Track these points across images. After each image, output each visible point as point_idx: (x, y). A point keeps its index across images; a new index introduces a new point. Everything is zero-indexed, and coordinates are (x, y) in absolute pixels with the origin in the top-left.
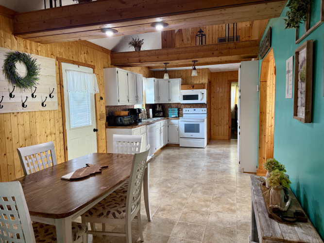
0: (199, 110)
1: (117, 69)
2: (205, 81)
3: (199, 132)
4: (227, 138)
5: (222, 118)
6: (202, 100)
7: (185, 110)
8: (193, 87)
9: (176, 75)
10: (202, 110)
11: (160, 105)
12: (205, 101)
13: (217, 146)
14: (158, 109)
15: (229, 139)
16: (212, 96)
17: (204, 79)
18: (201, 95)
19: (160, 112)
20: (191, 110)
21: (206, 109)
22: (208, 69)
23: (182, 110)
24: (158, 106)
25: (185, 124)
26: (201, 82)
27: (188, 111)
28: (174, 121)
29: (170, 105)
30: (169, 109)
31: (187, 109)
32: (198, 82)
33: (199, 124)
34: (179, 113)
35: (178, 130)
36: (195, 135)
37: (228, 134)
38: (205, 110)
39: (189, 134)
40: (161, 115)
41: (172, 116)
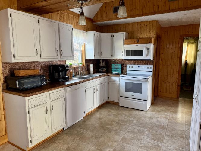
0: (144, 67)
1: (10, 10)
2: (153, 34)
3: (141, 93)
4: (175, 96)
5: (172, 75)
6: (146, 56)
7: (128, 67)
8: (138, 41)
9: (122, 29)
10: (148, 68)
11: (103, 60)
12: (151, 57)
13: (162, 108)
14: (101, 64)
15: (178, 98)
16: (161, 52)
17: (151, 32)
18: (146, 50)
19: (104, 67)
20: (135, 67)
21: (152, 66)
22: (157, 21)
23: (126, 66)
24: (101, 62)
25: (126, 83)
26: (148, 36)
27: (132, 67)
28: (115, 79)
29: (114, 61)
30: (113, 65)
31: (131, 66)
32: (144, 36)
33: (141, 84)
34: (122, 69)
35: (118, 88)
36: (136, 95)
37: (176, 93)
38: (150, 68)
39: (130, 94)
40: (104, 70)
41: (114, 73)
